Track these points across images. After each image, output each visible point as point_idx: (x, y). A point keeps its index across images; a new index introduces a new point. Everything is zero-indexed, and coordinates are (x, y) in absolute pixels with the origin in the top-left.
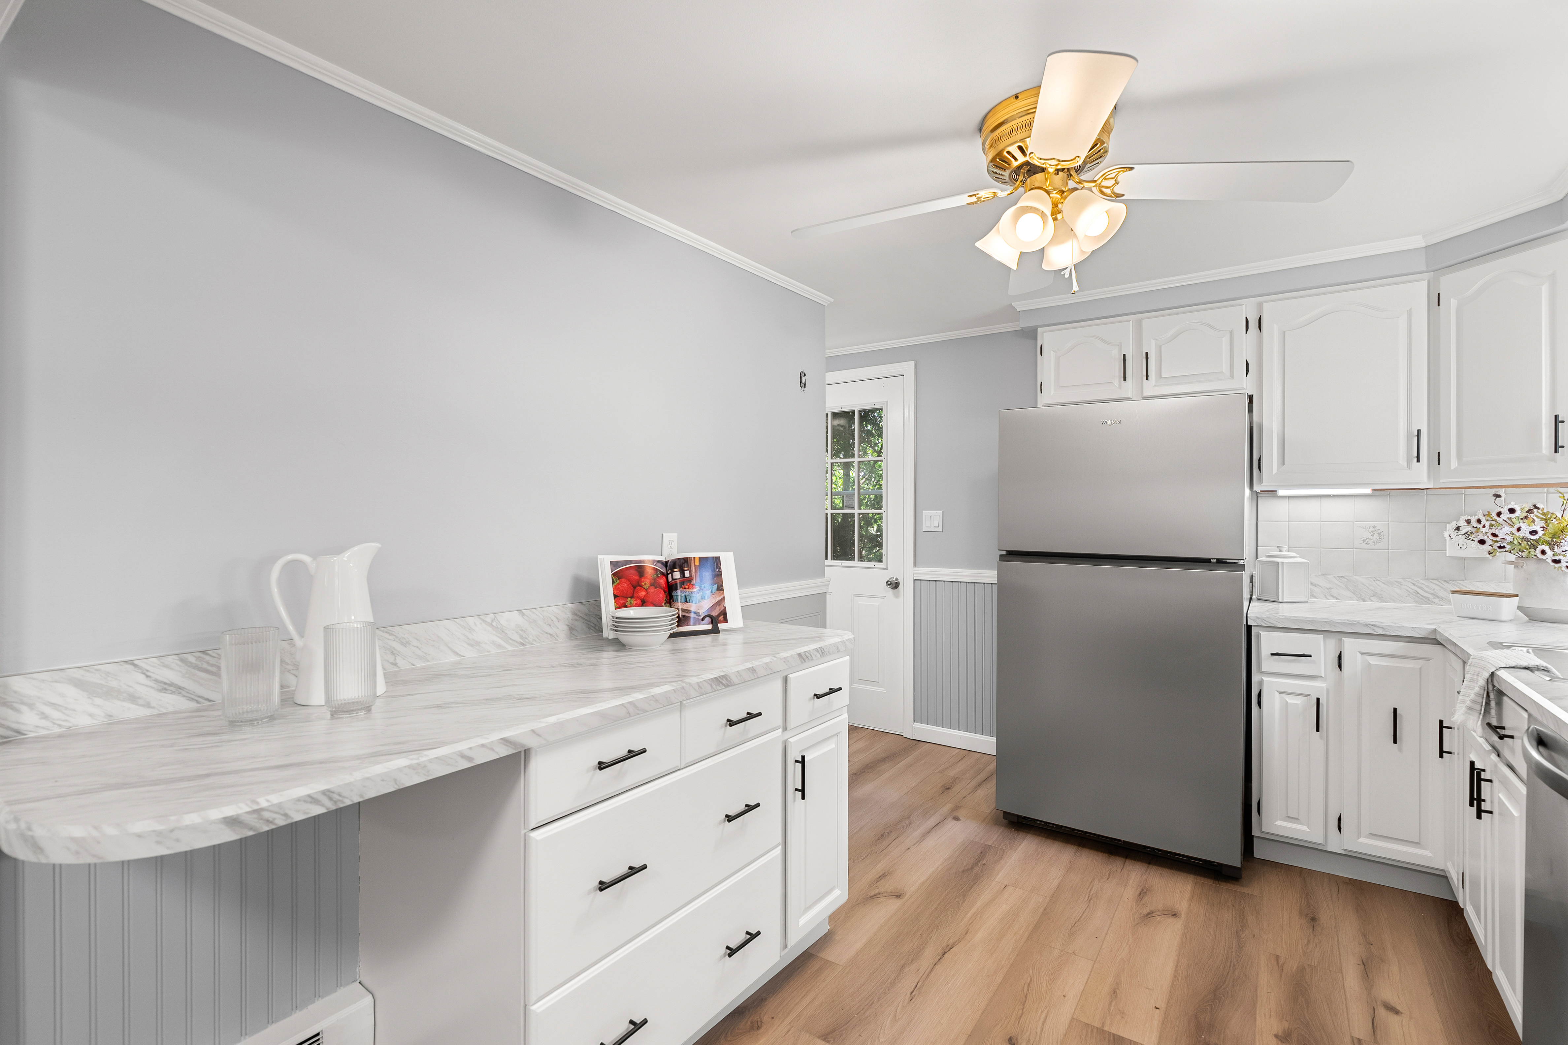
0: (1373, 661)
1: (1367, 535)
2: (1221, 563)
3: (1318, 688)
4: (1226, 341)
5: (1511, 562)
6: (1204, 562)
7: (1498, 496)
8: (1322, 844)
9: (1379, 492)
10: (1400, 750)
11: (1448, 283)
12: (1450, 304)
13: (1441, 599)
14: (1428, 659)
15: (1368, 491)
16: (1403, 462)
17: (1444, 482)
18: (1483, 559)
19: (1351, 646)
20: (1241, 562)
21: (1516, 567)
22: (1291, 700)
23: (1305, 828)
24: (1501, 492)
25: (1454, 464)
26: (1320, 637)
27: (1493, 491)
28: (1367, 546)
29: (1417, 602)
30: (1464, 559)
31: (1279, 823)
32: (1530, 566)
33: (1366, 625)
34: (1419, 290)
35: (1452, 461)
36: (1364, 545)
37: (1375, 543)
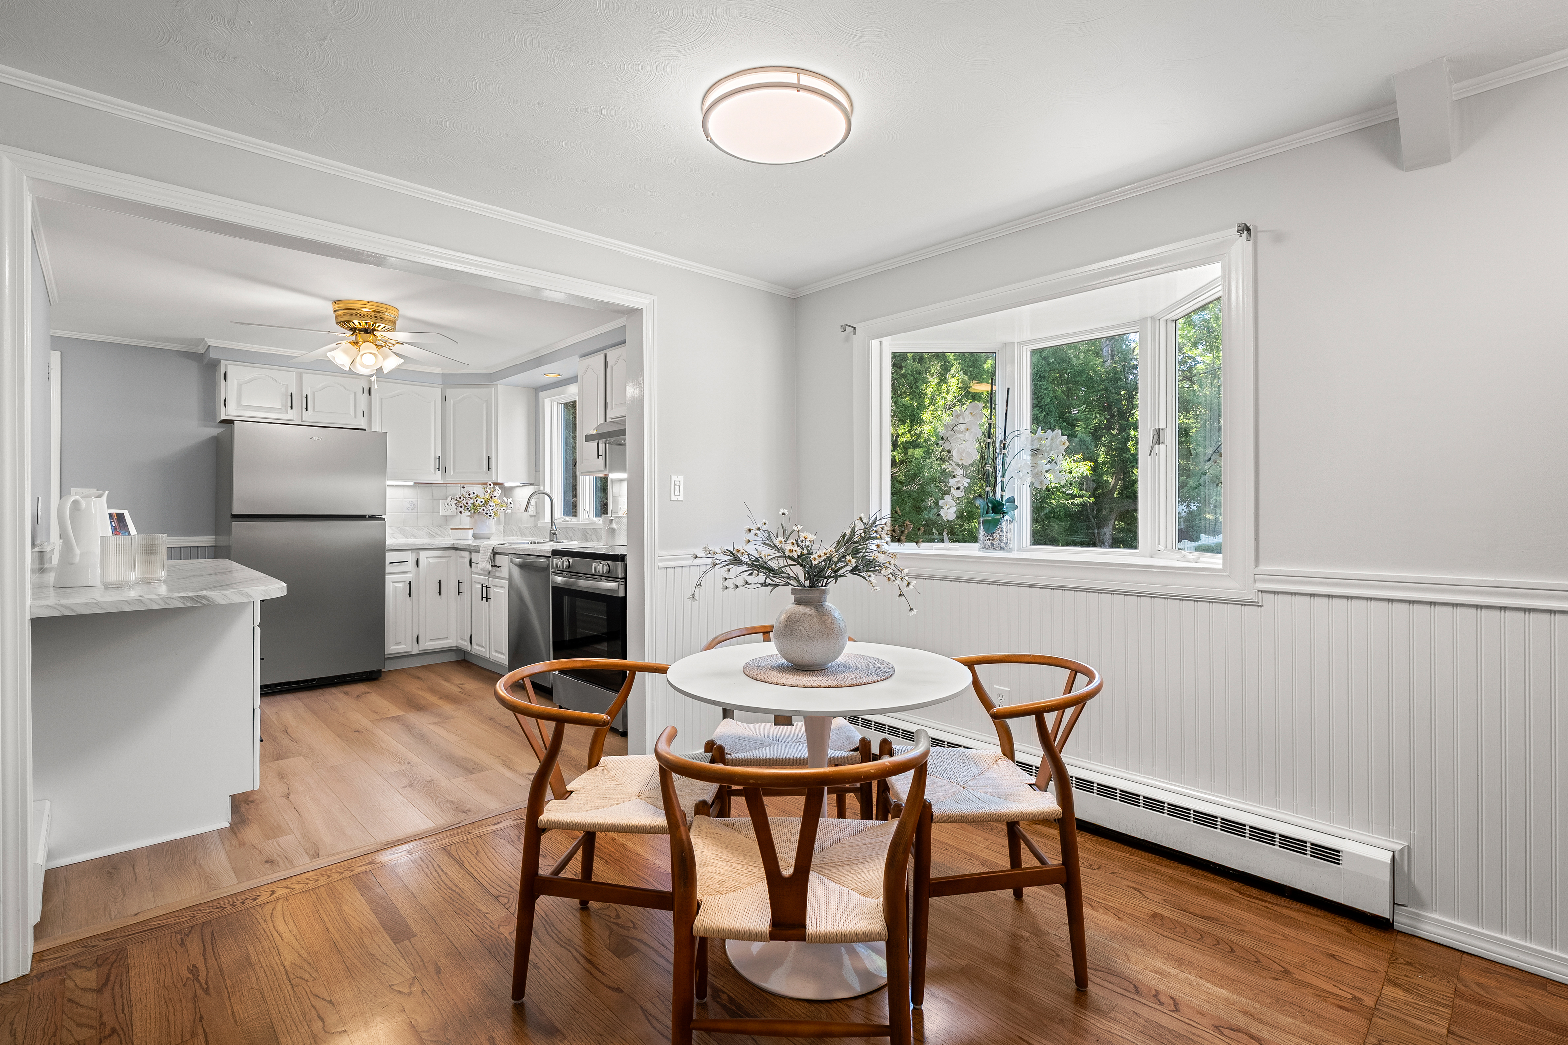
0: (430, 560)
1: (409, 506)
2: (372, 517)
3: (409, 577)
4: (352, 397)
5: (468, 516)
6: (361, 517)
7: (464, 487)
8: (411, 652)
9: (417, 484)
10: (441, 598)
11: (450, 392)
12: (451, 402)
13: (439, 535)
14: (450, 557)
15: (412, 483)
16: (433, 471)
17: (449, 480)
18: (453, 516)
19: (423, 555)
20: (383, 516)
21: (471, 517)
22: (397, 585)
23: (404, 646)
24: (465, 486)
25: (452, 473)
26: (410, 552)
27: (462, 485)
28: (409, 511)
29: (429, 538)
30: (446, 516)
31: (392, 647)
32: (476, 516)
33: (429, 544)
34: (437, 392)
35: (451, 471)
36: (408, 511)
37: (412, 510)
